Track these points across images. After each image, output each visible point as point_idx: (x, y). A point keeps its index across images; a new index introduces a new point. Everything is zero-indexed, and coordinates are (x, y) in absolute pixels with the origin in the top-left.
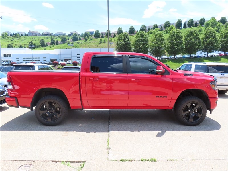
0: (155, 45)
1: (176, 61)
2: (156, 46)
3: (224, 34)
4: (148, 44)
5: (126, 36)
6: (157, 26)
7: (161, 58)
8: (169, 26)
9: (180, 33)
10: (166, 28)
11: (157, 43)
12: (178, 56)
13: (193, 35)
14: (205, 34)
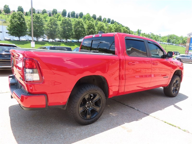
0: (50, 28)
1: (69, 44)
2: (51, 30)
3: (99, 27)
4: (43, 27)
5: (21, 15)
6: (46, 11)
7: (55, 41)
8: (56, 13)
9: (71, 21)
10: (54, 15)
11: (52, 27)
12: (69, 40)
13: (79, 25)
14: (88, 26)
